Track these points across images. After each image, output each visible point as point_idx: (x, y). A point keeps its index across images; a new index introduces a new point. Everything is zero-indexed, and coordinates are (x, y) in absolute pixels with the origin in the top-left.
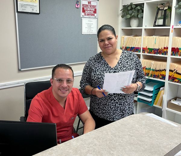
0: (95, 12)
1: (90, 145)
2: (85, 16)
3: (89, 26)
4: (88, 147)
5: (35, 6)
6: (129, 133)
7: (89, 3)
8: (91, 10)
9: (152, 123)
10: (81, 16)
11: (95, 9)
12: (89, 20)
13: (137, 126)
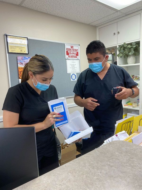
0: (77, 54)
1: (63, 182)
2: (69, 58)
3: (73, 66)
4: (60, 185)
5: (23, 48)
6: (108, 163)
7: (71, 47)
8: (73, 53)
9: (133, 149)
10: (66, 58)
11: (77, 53)
12: (73, 61)
13: (117, 153)
